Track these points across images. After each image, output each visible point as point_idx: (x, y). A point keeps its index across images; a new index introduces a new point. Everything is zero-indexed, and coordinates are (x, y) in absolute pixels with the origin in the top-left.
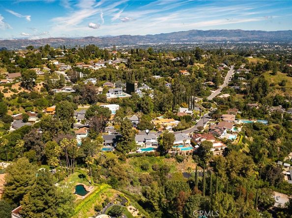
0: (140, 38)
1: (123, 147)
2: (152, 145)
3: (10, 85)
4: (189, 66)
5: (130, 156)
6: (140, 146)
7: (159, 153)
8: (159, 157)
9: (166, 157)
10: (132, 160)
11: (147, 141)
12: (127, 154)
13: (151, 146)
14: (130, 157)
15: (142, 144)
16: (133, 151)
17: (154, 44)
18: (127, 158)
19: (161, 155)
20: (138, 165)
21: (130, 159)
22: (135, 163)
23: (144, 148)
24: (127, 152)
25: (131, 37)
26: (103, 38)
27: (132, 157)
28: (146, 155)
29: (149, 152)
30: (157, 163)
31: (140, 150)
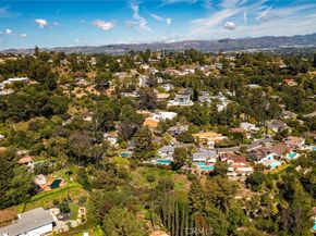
0: (284, 39)
3: (86, 87)
4: (299, 74)
9: (177, 173)
10: (142, 170)
15: (164, 155)
16: (148, 161)
17: (302, 47)
18: (138, 166)
19: (173, 169)
21: (141, 168)
25: (274, 39)
26: (240, 41)
27: (144, 166)
28: (158, 167)
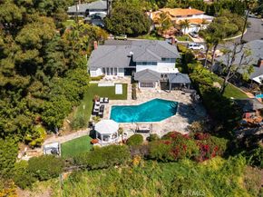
2: (164, 86)
6: (111, 93)
7: (223, 143)
8: (215, 163)
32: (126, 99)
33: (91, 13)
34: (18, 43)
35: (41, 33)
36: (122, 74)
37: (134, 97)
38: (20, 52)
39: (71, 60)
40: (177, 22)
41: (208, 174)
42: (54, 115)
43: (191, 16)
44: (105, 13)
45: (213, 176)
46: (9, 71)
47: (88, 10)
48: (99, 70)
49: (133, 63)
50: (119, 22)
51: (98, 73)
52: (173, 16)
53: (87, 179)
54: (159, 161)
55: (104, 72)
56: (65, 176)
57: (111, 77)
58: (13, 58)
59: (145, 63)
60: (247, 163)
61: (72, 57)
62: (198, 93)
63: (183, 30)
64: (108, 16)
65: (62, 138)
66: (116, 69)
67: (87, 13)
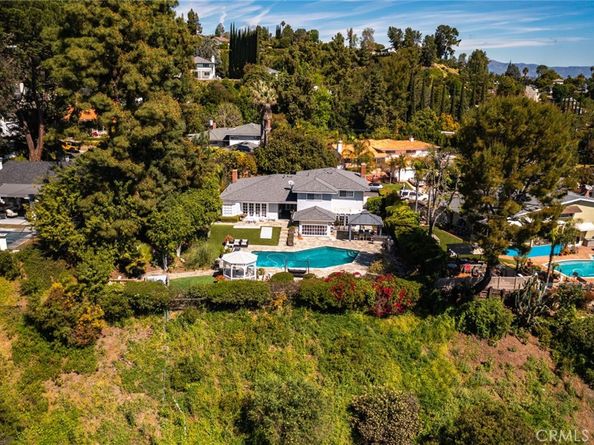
1: (79, 219)
2: (342, 236)
5: (141, 308)
6: (253, 236)
7: (414, 288)
8: (405, 323)
9: (471, 328)
10: (163, 345)
11: (303, 205)
12: (117, 282)
13: (329, 238)
14: (140, 312)
15: (267, 222)
16: (189, 266)
18: (110, 318)
19: (426, 307)
20: (208, 393)
21: (139, 330)
22: (189, 372)
23: (281, 247)
24: (122, 265)
27: (160, 308)
28: (299, 301)
29: (323, 272)
30: (393, 377)
31: (242, 258)
32: (277, 244)
33: (232, 142)
34: (137, 118)
35: (166, 110)
36: (275, 215)
37: (289, 243)
38: (139, 128)
39: (195, 173)
40: (387, 160)
41: (391, 335)
42: (165, 231)
43: (414, 151)
44: (257, 143)
45: (398, 339)
46: (121, 151)
47: (227, 137)
48: (238, 205)
49: (293, 196)
50: (280, 155)
51: (235, 210)
52: (379, 151)
53: (204, 322)
54: (315, 308)
55: (245, 211)
56: (172, 315)
57: (255, 217)
58: (129, 135)
59: (311, 197)
60: (456, 326)
61: (197, 168)
62: (393, 238)
63: (397, 175)
64: (263, 145)
65: (172, 274)
66: (264, 206)
67: (225, 142)
